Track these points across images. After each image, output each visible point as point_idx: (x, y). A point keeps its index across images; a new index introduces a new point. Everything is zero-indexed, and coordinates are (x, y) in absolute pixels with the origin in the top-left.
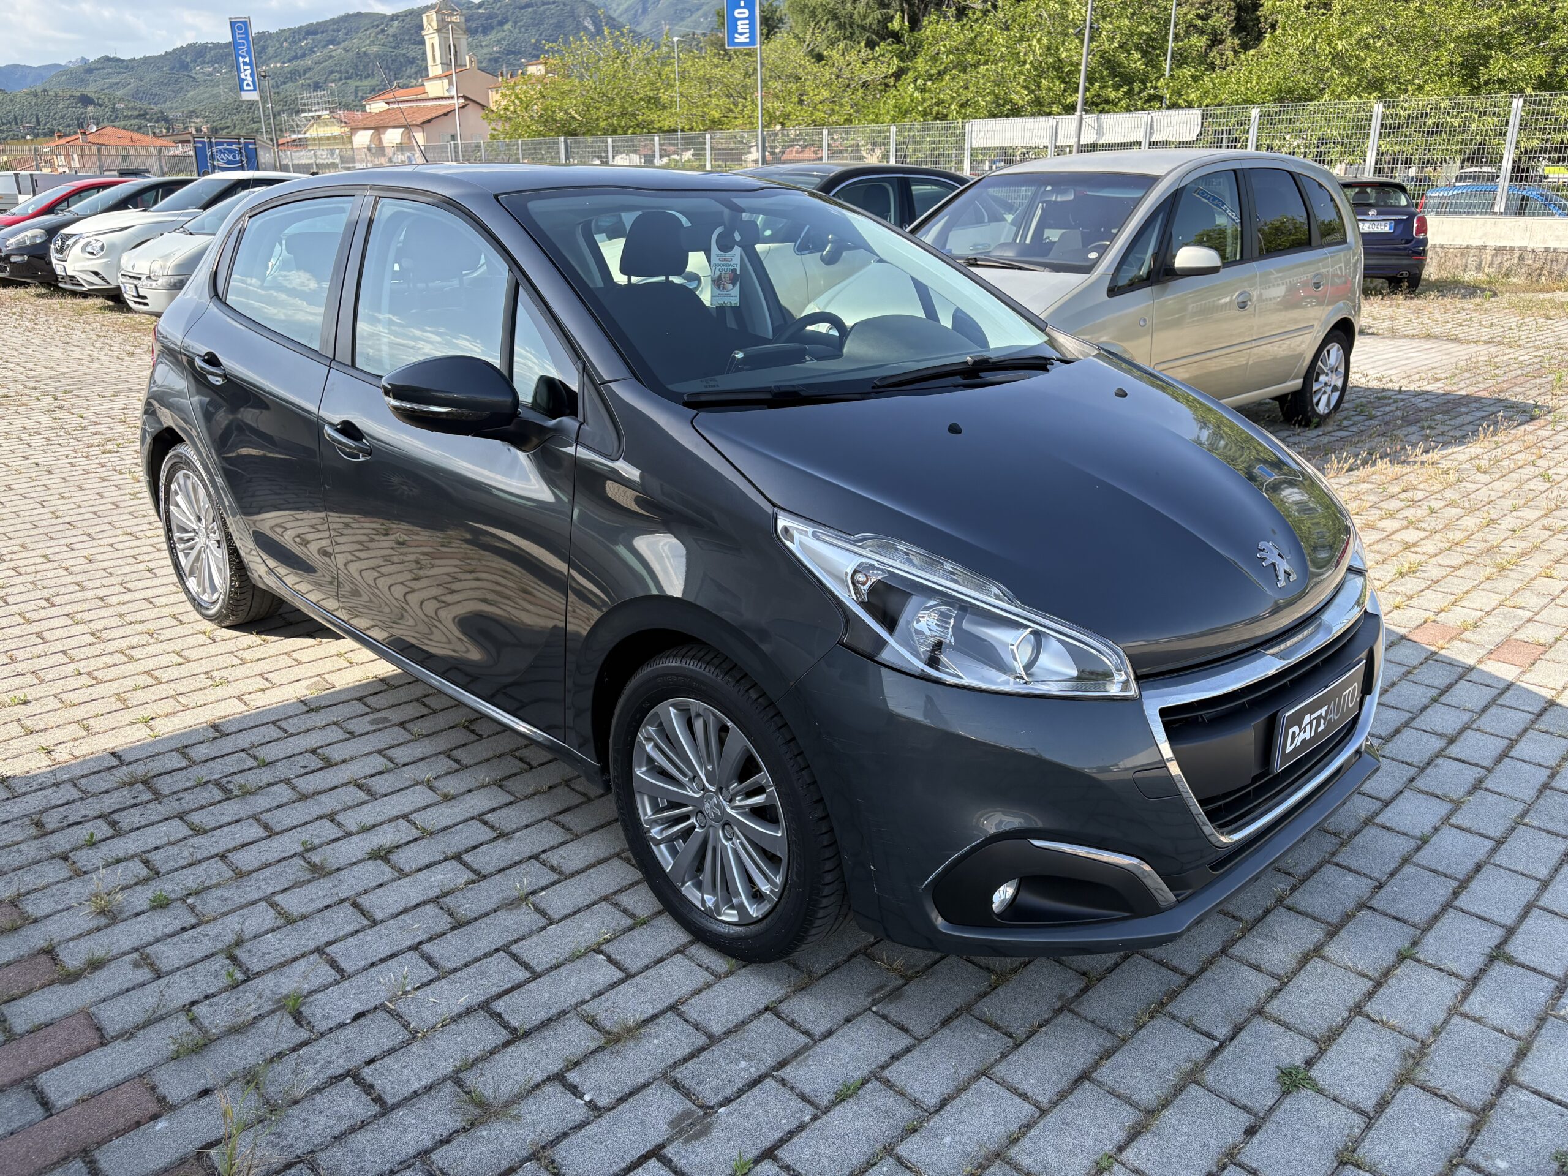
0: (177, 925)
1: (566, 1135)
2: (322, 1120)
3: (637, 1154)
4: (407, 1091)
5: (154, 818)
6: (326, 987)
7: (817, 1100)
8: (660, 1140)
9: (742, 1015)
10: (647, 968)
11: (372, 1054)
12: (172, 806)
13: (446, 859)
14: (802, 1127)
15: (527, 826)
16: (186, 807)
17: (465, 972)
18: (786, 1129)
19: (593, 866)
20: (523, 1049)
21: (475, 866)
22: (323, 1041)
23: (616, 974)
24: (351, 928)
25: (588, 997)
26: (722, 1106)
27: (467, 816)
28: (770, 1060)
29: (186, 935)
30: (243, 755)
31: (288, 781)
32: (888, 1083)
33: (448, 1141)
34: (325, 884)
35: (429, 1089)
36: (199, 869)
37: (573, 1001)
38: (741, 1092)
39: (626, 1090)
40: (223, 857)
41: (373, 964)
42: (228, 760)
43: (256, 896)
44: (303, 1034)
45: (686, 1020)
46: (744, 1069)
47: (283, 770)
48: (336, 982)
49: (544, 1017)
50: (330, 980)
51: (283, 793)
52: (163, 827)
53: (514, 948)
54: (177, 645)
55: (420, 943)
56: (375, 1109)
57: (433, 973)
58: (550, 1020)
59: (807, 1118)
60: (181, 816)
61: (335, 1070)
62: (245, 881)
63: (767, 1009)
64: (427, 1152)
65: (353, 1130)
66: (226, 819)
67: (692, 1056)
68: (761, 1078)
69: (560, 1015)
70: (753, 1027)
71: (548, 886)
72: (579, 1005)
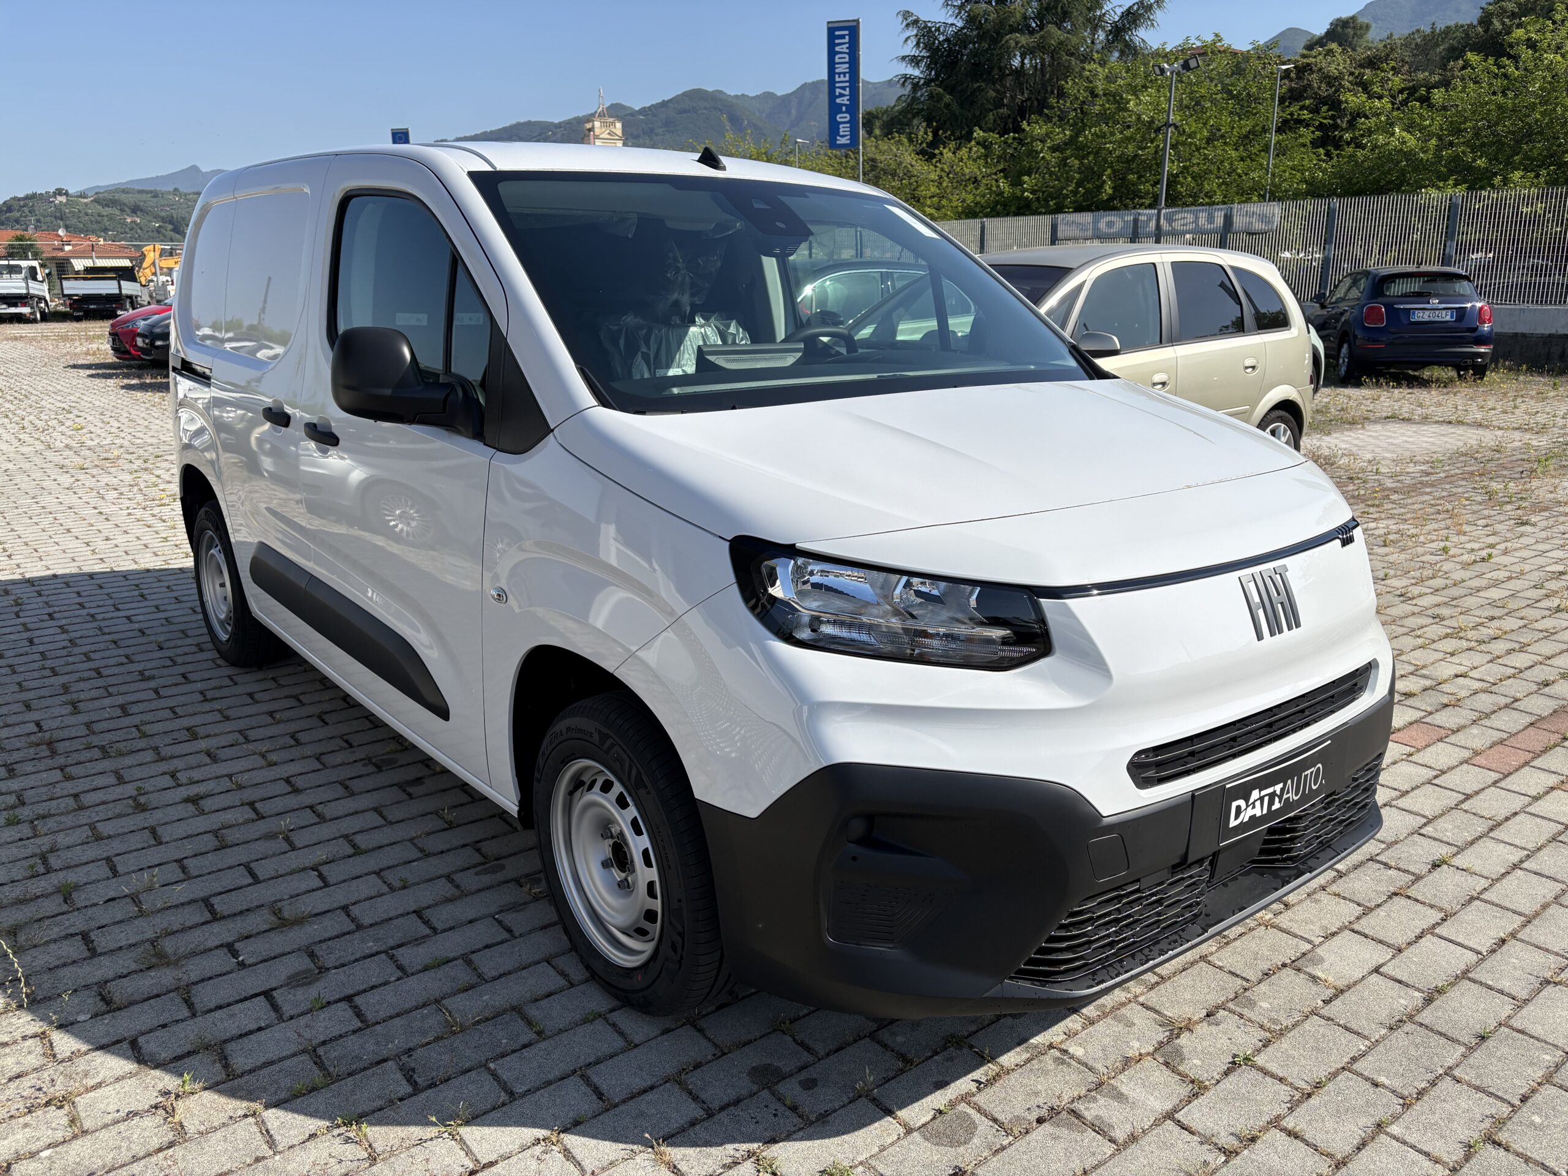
0: (19, 836)
1: (210, 978)
2: (47, 958)
3: (252, 992)
4: (113, 946)
5: (42, 768)
6: (98, 881)
7: (408, 969)
8: (274, 985)
9: (392, 914)
10: (345, 881)
11: (104, 922)
12: (61, 760)
13: (242, 805)
14: (386, 983)
15: (320, 786)
16: (70, 761)
17: (204, 878)
18: (371, 984)
19: (352, 814)
20: (216, 927)
21: (261, 810)
22: (76, 913)
23: (318, 883)
24: (140, 846)
25: (286, 897)
26: (336, 968)
27: (278, 776)
28: (391, 942)
29: (20, 843)
30: (134, 729)
31: (156, 749)
32: (469, 963)
33: (125, 977)
34: (141, 816)
35: (130, 946)
36: (54, 803)
37: (274, 899)
38: (357, 960)
39: (273, 955)
40: (76, 796)
41: (141, 869)
42: (119, 733)
43: (84, 821)
44: (65, 908)
45: (349, 916)
46: (371, 947)
47: (156, 741)
48: (108, 879)
49: (245, 907)
50: (105, 877)
51: (149, 756)
52: (44, 775)
53: (252, 865)
54: (129, 651)
55: (186, 858)
56: (87, 954)
57: (182, 876)
58: (248, 910)
59: (393, 979)
60: (62, 769)
61: (72, 931)
62: (82, 813)
63: (414, 912)
64: (106, 982)
65: (64, 965)
66: (93, 772)
67: (337, 937)
68: (378, 953)
69: (257, 907)
70: (395, 922)
71: (307, 826)
72: (275, 902)
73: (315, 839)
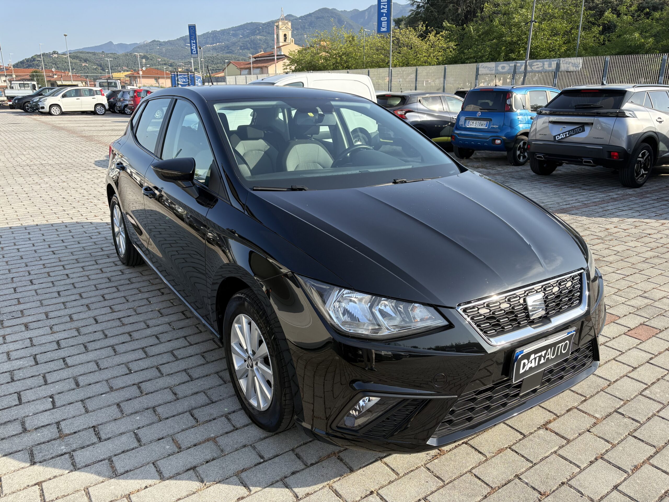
10: (64, 405)
13: (30, 356)
15: (72, 346)
21: (38, 360)
23: (50, 406)
25: (30, 415)
27: (54, 340)
28: (74, 446)
32: (111, 462)
39: (11, 452)
45: (58, 428)
46: (62, 450)
53: (22, 393)
54: (11, 267)
63: (93, 427)
68: (65, 453)
69: (15, 420)
70: (80, 433)
71: (57, 370)
72: (25, 417)
73: (58, 378)
